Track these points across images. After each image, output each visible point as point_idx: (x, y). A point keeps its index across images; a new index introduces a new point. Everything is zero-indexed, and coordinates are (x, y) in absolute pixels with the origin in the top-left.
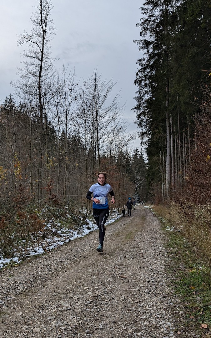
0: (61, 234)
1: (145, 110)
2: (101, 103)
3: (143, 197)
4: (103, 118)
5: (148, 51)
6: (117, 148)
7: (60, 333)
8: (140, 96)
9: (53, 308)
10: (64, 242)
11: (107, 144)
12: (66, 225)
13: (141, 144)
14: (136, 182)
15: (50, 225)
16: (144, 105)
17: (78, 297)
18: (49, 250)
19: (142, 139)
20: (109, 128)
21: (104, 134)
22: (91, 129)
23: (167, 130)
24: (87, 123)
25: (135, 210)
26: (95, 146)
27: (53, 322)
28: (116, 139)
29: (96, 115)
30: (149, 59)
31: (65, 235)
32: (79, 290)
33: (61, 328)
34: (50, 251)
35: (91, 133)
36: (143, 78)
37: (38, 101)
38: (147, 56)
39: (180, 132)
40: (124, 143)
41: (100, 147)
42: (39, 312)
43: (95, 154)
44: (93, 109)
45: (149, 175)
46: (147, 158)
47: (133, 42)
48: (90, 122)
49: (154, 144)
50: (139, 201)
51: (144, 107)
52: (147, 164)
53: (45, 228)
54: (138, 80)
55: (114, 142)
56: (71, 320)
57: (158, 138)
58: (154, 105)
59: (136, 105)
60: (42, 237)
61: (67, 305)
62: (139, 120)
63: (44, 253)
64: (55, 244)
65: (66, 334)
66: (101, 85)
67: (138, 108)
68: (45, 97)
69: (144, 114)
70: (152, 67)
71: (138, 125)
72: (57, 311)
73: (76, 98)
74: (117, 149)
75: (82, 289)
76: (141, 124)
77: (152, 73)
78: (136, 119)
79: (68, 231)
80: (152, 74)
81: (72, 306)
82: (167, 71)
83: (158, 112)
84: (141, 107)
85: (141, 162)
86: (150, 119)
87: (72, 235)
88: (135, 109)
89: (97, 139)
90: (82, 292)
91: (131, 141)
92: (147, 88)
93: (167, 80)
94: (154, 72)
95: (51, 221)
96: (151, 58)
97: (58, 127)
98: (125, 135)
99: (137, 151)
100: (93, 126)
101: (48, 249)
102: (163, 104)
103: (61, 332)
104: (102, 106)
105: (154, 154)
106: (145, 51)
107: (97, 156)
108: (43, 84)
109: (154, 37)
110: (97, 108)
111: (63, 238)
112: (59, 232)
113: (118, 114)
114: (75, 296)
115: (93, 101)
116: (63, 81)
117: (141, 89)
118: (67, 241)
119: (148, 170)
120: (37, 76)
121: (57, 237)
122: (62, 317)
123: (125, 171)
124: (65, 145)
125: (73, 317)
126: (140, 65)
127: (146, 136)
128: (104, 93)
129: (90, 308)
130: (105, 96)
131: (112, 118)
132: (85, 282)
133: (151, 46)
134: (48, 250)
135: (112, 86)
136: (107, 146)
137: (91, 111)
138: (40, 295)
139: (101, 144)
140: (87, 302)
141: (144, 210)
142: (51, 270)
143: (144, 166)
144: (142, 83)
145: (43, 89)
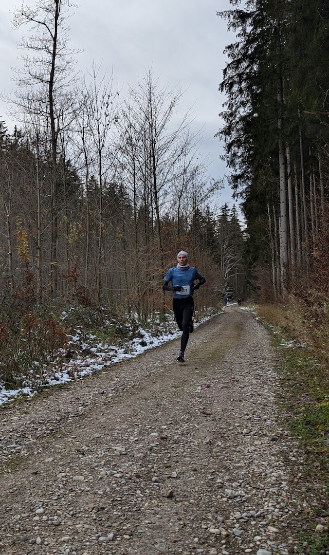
0: (97, 352)
1: (240, 136)
2: (160, 125)
3: (239, 290)
4: (164, 152)
5: (244, 30)
6: (191, 203)
7: (114, 482)
8: (230, 111)
9: (98, 453)
10: (103, 366)
11: (172, 198)
12: (104, 338)
13: (234, 196)
14: (226, 264)
15: (78, 338)
16: (239, 127)
17: (136, 439)
18: (79, 377)
19: (236, 187)
20: (177, 169)
21: (166, 180)
22: (144, 172)
23: (280, 171)
24: (135, 162)
25: (225, 313)
26: (152, 201)
27: (102, 469)
28: (188, 188)
29: (151, 146)
30: (246, 45)
31: (103, 354)
32: (136, 430)
33: (115, 475)
34: (81, 378)
35: (143, 179)
36: (237, 79)
37: (49, 125)
38: (243, 40)
39: (304, 173)
40: (203, 195)
41: (160, 203)
42: (78, 458)
43: (151, 216)
44: (147, 137)
45: (248, 252)
46: (244, 221)
47: (217, 15)
48: (141, 160)
49: (257, 196)
50: (231, 299)
51: (238, 130)
52: (245, 231)
53: (70, 343)
54: (226, 82)
55: (184, 195)
56: (128, 467)
57: (264, 185)
58: (255, 127)
59: (224, 127)
60: (66, 357)
61: (119, 449)
62: (230, 153)
63: (71, 381)
64: (88, 368)
65: (122, 482)
66: (160, 94)
67: (227, 131)
68: (61, 117)
69: (237, 142)
70: (252, 59)
71: (227, 163)
72: (106, 456)
73: (115, 118)
74: (190, 206)
75: (141, 429)
76: (232, 161)
77: (252, 68)
78: (224, 152)
79: (109, 348)
80: (253, 71)
81: (128, 450)
82: (280, 65)
83: (264, 138)
84: (233, 130)
85: (234, 228)
86: (249, 151)
87: (115, 354)
88: (221, 135)
89: (155, 189)
90: (141, 433)
91: (216, 192)
92: (243, 96)
93: (279, 81)
94: (255, 67)
95: (79, 331)
96: (249, 42)
97: (86, 171)
98: (203, 180)
99: (227, 209)
100: (146, 166)
101: (78, 375)
102: (272, 124)
103: (116, 480)
104: (163, 130)
105: (257, 213)
106: (239, 30)
107: (154, 219)
108: (58, 95)
109: (255, 4)
110: (154, 134)
111: (100, 359)
112: (93, 349)
113: (192, 144)
114: (132, 438)
115: (146, 122)
116: (93, 88)
117: (232, 99)
118: (108, 363)
119: (246, 243)
120: (47, 82)
121: (91, 357)
122: (114, 463)
123: (205, 244)
124: (98, 201)
125: (131, 463)
126: (229, 55)
127: (243, 182)
128: (166, 107)
129: (157, 453)
130: (168, 113)
131: (180, 152)
132: (145, 419)
133: (250, 21)
134: (77, 378)
135: (179, 96)
136: (172, 202)
137: (143, 141)
138: (76, 438)
139: (161, 198)
140: (152, 444)
141: (241, 313)
142: (87, 405)
143: (240, 236)
144: (234, 88)
145: (58, 104)
